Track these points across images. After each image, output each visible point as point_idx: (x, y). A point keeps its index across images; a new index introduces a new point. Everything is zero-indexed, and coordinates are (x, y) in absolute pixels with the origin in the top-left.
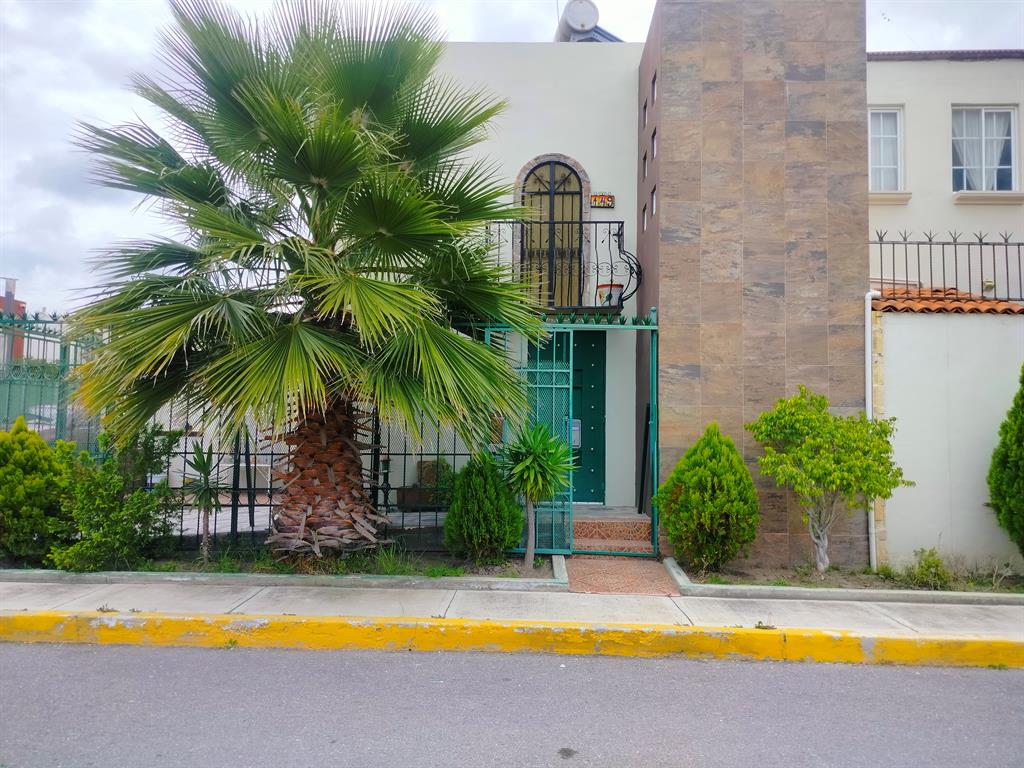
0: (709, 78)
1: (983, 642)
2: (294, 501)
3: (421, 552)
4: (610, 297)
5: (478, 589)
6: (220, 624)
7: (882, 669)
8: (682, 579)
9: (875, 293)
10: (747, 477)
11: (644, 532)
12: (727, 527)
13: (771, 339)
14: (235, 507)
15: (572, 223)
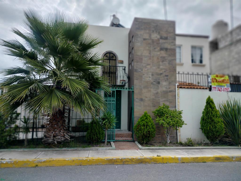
0: (145, 38)
1: (201, 157)
2: (50, 131)
3: (80, 142)
4: (123, 83)
5: (95, 150)
6: (33, 161)
7: (183, 164)
8: (140, 146)
9: (178, 84)
10: (153, 123)
11: (130, 136)
12: (149, 134)
13: (157, 93)
14: (33, 132)
15: (114, 66)
